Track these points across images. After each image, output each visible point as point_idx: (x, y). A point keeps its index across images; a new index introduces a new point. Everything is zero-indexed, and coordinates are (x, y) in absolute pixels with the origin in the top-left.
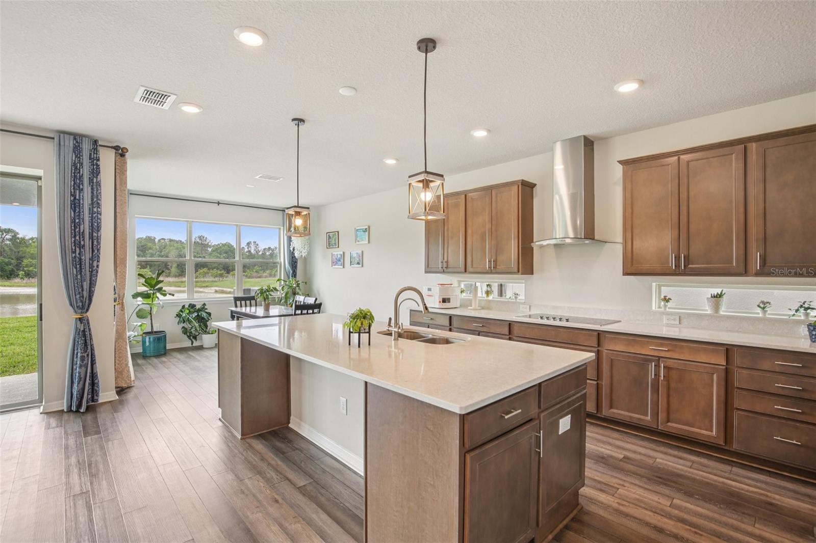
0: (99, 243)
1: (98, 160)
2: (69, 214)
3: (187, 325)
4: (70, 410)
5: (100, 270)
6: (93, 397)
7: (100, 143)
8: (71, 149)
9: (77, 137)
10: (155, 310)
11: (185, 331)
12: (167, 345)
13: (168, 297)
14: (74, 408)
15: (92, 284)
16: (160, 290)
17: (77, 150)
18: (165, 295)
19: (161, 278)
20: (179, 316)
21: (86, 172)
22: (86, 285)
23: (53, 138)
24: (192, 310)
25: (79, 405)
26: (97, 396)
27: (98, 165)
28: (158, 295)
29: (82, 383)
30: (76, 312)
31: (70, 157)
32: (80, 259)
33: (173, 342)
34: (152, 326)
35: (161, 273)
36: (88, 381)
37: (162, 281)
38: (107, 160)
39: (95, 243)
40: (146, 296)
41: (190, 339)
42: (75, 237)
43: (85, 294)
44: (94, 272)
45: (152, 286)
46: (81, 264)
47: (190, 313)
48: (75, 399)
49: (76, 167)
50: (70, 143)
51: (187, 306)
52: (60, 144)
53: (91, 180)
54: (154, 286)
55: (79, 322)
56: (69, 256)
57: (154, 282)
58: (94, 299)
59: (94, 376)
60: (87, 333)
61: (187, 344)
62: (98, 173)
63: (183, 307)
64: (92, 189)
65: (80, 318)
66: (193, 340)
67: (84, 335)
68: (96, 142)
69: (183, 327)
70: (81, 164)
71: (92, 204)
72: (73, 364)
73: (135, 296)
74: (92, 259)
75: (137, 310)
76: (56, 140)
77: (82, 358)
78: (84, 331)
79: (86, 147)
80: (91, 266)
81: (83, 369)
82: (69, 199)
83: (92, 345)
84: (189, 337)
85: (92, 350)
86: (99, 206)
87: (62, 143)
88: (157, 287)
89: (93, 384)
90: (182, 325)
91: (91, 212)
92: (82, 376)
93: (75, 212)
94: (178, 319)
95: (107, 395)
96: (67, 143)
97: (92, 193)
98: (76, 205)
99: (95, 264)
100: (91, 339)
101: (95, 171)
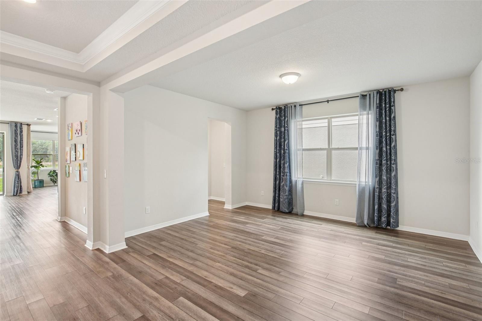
0: (22, 151)
1: (22, 128)
2: (14, 143)
3: (52, 178)
4: (14, 195)
5: (23, 158)
6: (21, 192)
7: (23, 124)
8: (14, 126)
9: (16, 124)
10: (39, 171)
11: (51, 180)
12: (44, 185)
13: (45, 168)
14: (15, 194)
15: (20, 162)
16: (41, 165)
17: (16, 126)
18: (43, 167)
19: (42, 161)
20: (49, 174)
21: (19, 132)
22: (19, 162)
23: (9, 123)
24: (54, 172)
25: (17, 194)
26: (22, 192)
27: (22, 130)
28: (41, 166)
29: (17, 188)
30: (16, 169)
31: (14, 128)
32: (17, 155)
33: (46, 183)
34: (38, 178)
35: (42, 159)
36: (19, 188)
37: (42, 162)
38: (25, 128)
39: (21, 151)
40: (35, 167)
41: (53, 183)
42: (16, 149)
43: (19, 165)
44: (21, 159)
45: (38, 164)
46: (17, 157)
47: (53, 173)
48: (15, 191)
49: (16, 131)
50: (14, 125)
51: (52, 171)
52: (11, 125)
53: (20, 134)
54: (39, 164)
55: (16, 172)
56: (14, 154)
57: (39, 162)
58: (21, 166)
59: (21, 186)
60: (19, 175)
61: (53, 184)
62: (22, 132)
63: (51, 171)
64: (21, 136)
65: (17, 171)
66: (55, 183)
67: (18, 176)
68: (21, 124)
69: (51, 178)
70: (17, 130)
71: (21, 140)
72: (15, 183)
73: (32, 167)
74: (20, 155)
75: (32, 172)
76: (10, 124)
77: (18, 181)
78: (18, 174)
79: (19, 125)
80: (20, 157)
81: (18, 184)
82: (14, 139)
83: (20, 178)
84: (53, 182)
85: (21, 179)
86: (22, 141)
87: (12, 125)
88: (40, 164)
89: (21, 189)
90: (50, 178)
91: (20, 143)
92: (18, 186)
93: (15, 142)
94: (48, 175)
95: (24, 192)
96: (13, 125)
97: (21, 137)
98: (16, 141)
99: (21, 156)
100: (20, 176)
101: (21, 132)
